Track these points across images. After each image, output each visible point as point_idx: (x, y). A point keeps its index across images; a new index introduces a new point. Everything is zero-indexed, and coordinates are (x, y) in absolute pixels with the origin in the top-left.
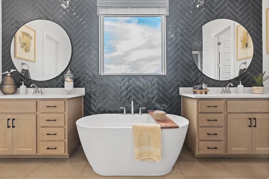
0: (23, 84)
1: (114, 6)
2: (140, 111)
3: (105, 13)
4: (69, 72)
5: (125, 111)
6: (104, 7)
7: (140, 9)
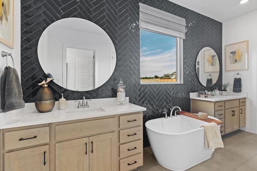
0: (63, 97)
1: (153, 23)
2: (175, 113)
3: (144, 27)
4: (121, 82)
5: (166, 115)
6: (145, 21)
7: (169, 30)
